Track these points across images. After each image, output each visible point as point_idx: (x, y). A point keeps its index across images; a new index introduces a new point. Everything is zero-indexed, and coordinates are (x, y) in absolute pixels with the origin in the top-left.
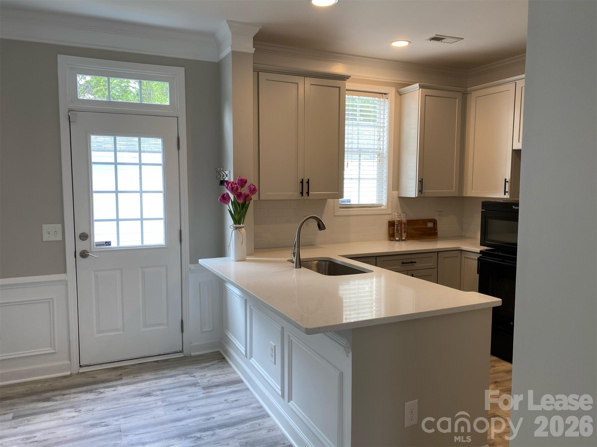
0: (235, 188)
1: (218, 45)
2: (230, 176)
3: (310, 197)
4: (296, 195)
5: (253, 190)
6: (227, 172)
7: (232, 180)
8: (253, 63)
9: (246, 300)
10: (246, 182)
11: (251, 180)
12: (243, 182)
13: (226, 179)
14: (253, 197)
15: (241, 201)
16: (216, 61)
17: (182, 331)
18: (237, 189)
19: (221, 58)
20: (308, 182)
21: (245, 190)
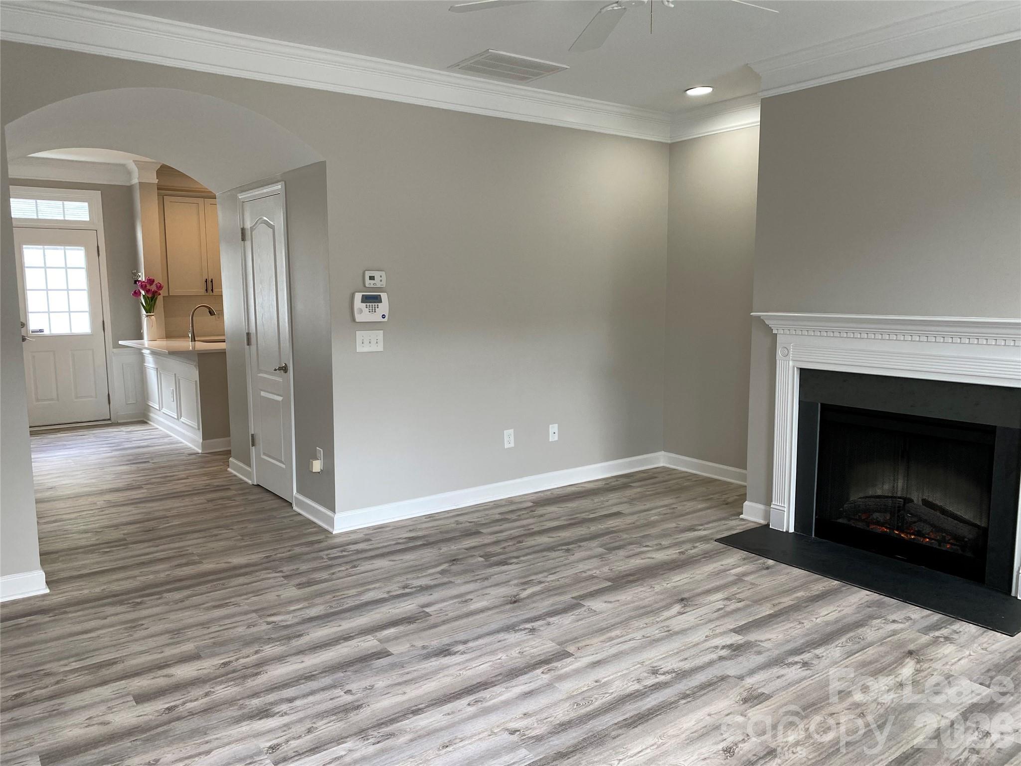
0: (144, 286)
1: (129, 173)
2: (142, 278)
3: (214, 294)
4: (202, 291)
5: (160, 287)
6: (140, 274)
7: (144, 280)
8: (158, 189)
9: (157, 369)
10: (153, 281)
11: (159, 279)
12: (151, 282)
13: (140, 279)
14: (161, 292)
15: (150, 296)
16: (128, 184)
17: (109, 403)
18: (146, 286)
19: (133, 183)
20: (212, 281)
21: (153, 288)
